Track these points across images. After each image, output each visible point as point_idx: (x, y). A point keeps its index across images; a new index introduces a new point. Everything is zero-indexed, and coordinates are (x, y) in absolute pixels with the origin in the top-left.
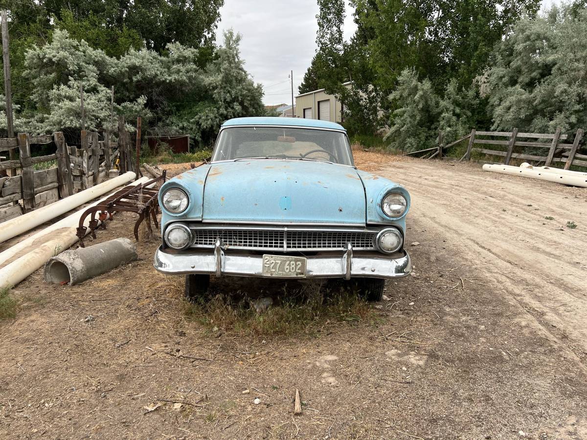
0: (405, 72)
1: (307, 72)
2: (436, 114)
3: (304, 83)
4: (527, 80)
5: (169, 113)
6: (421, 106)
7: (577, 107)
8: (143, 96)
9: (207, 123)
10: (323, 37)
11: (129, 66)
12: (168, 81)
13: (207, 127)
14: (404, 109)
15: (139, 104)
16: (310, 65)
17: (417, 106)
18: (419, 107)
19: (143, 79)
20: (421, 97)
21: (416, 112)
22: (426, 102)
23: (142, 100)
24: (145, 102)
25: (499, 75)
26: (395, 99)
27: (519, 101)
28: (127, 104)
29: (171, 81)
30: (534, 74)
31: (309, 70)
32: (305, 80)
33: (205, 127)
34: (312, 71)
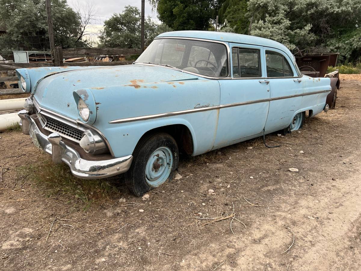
5: (332, 37)
8: (309, 24)
9: (358, 44)
11: (307, 3)
12: (335, 12)
13: (357, 47)
15: (306, 30)
19: (316, 12)
23: (308, 27)
24: (310, 28)
28: (298, 31)
29: (338, 12)
33: (355, 47)
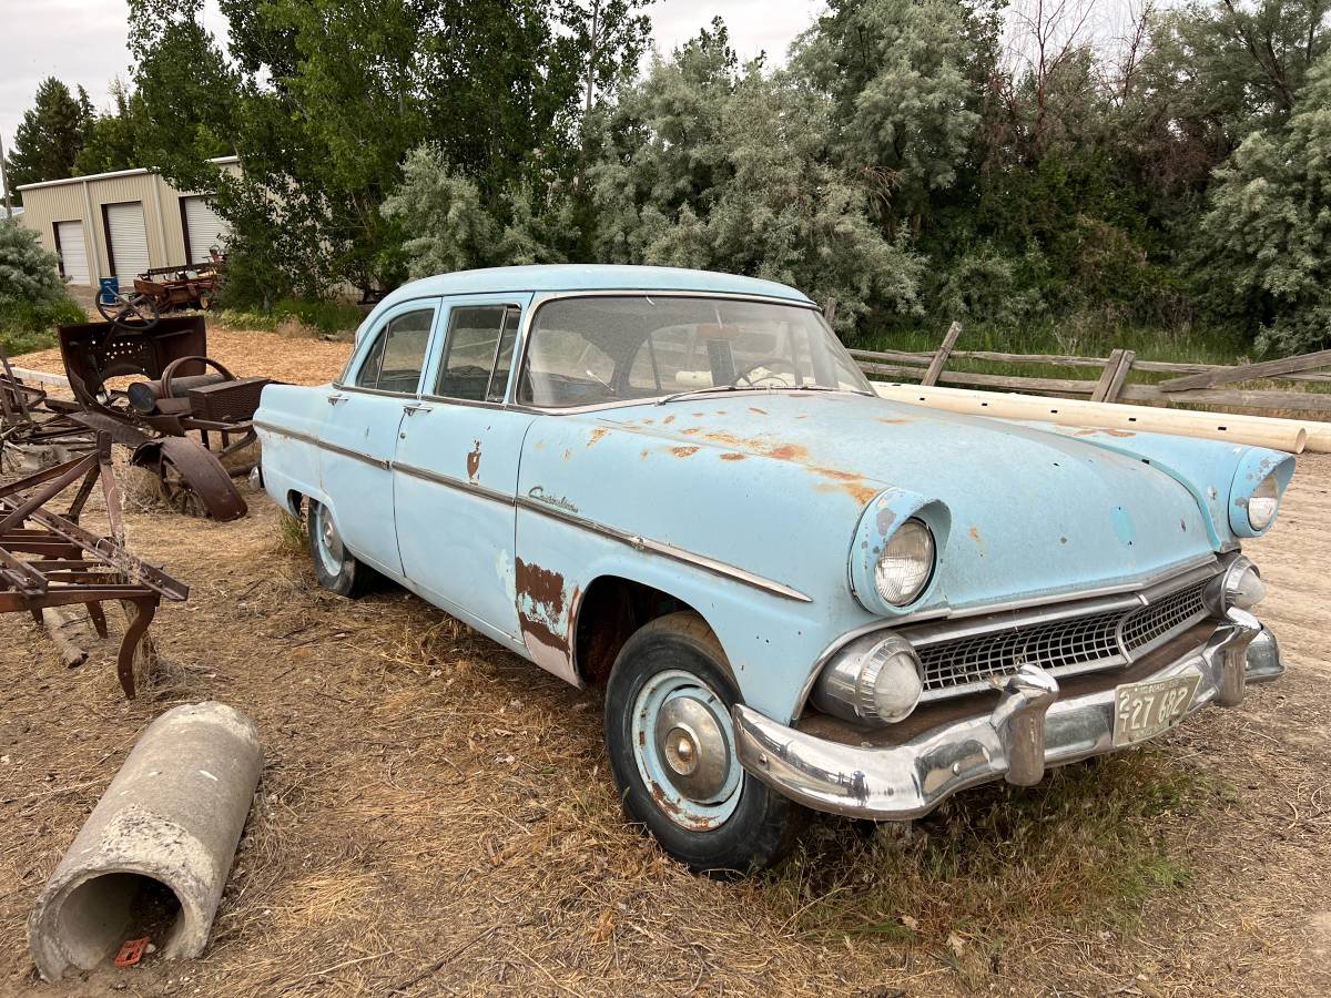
0: (421, 153)
1: (24, 122)
2: (492, 257)
3: (18, 152)
4: (669, 194)
6: (462, 235)
7: (794, 255)
10: (145, 34)
14: (423, 240)
16: (33, 106)
17: (453, 235)
18: (458, 237)
20: (461, 214)
21: (453, 250)
22: (471, 225)
25: (617, 180)
26: (395, 216)
27: (686, 239)
30: (682, 183)
31: (29, 117)
32: (19, 143)
34: (40, 121)
